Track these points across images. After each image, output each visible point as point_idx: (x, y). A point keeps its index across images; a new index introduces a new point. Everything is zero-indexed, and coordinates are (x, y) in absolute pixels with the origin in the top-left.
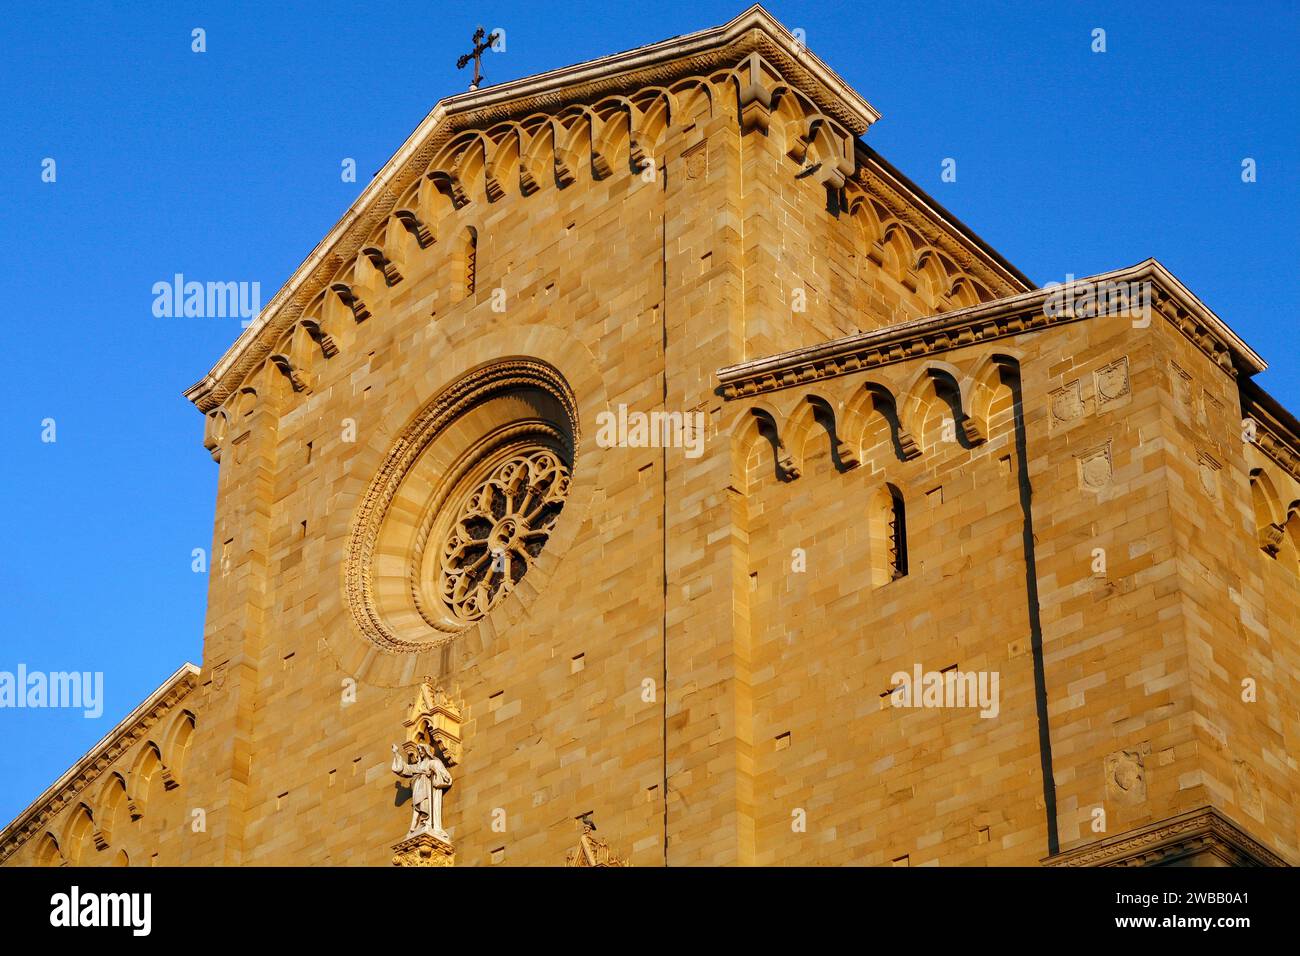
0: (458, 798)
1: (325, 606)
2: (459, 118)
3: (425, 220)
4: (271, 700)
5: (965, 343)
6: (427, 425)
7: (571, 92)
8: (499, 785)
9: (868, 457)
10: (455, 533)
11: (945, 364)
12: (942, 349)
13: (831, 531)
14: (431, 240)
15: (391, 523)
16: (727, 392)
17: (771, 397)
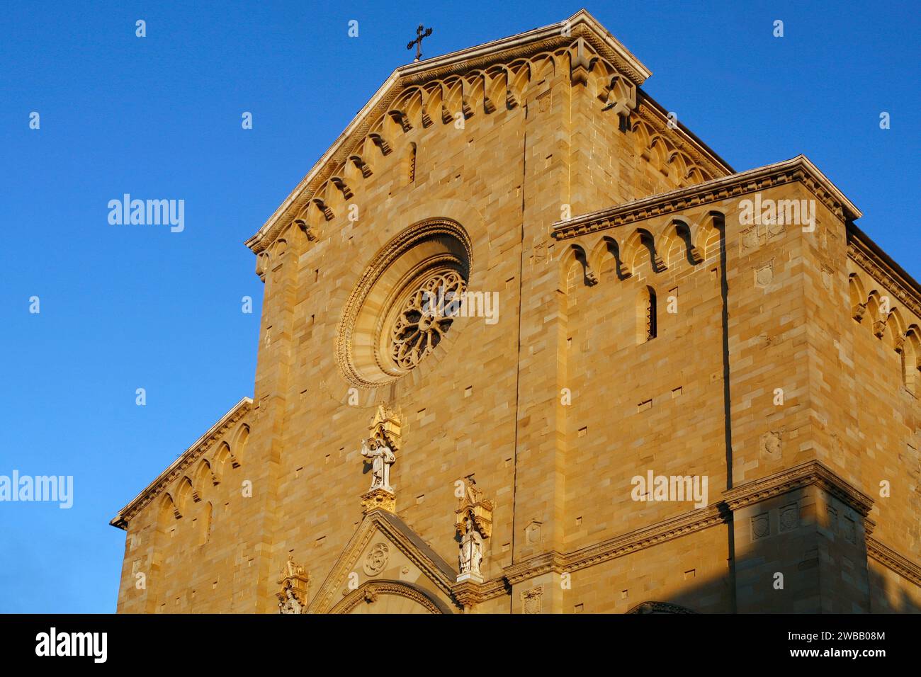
0: (398, 468)
1: (324, 363)
2: (407, 79)
3: (386, 139)
4: (293, 417)
5: (695, 205)
6: (385, 258)
7: (473, 62)
8: (421, 461)
9: (636, 271)
10: (400, 320)
11: (683, 217)
12: (682, 208)
13: (614, 314)
14: (390, 151)
15: (363, 314)
16: (558, 235)
17: (583, 238)
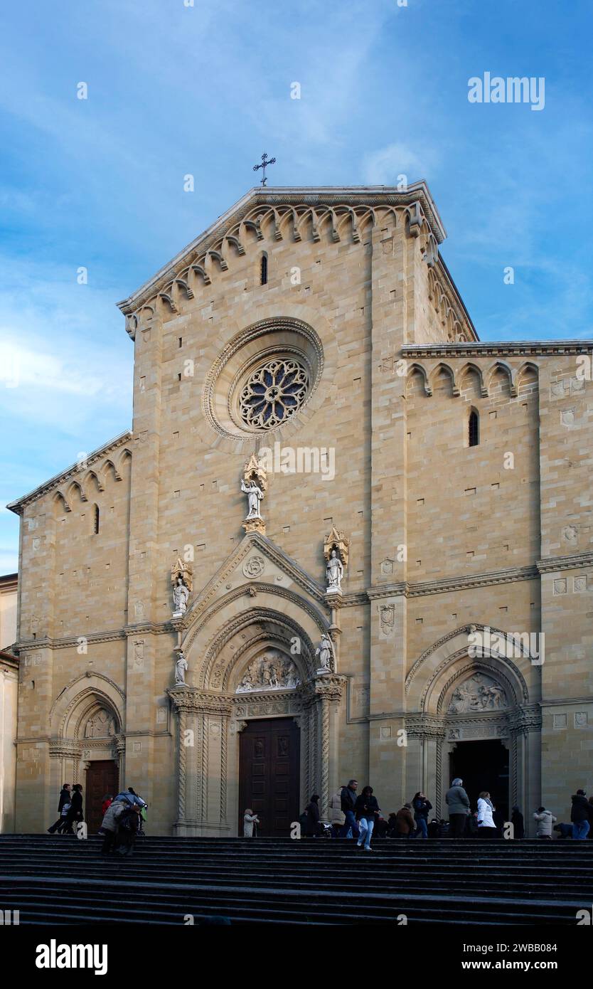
0: (266, 504)
1: (193, 413)
2: (262, 198)
3: (242, 244)
4: (167, 450)
5: (516, 355)
6: (241, 340)
7: (323, 199)
8: (286, 502)
9: (463, 393)
10: (247, 389)
11: (506, 362)
12: (505, 355)
13: (445, 421)
14: (244, 254)
15: (221, 381)
16: (404, 355)
17: (423, 360)
